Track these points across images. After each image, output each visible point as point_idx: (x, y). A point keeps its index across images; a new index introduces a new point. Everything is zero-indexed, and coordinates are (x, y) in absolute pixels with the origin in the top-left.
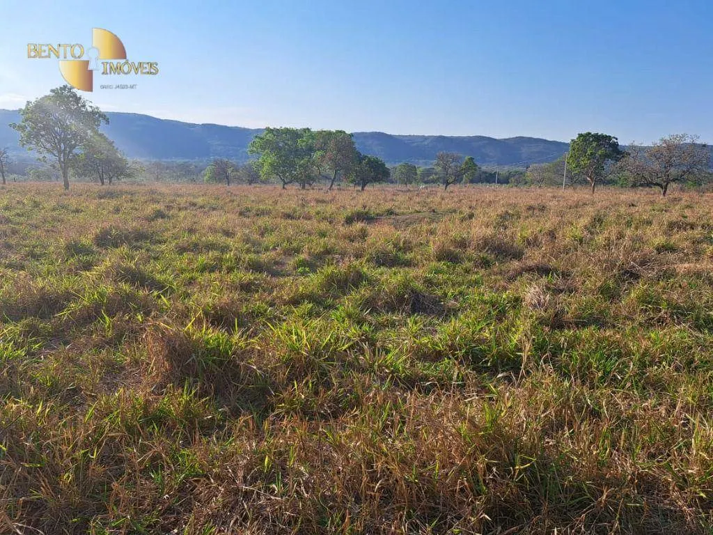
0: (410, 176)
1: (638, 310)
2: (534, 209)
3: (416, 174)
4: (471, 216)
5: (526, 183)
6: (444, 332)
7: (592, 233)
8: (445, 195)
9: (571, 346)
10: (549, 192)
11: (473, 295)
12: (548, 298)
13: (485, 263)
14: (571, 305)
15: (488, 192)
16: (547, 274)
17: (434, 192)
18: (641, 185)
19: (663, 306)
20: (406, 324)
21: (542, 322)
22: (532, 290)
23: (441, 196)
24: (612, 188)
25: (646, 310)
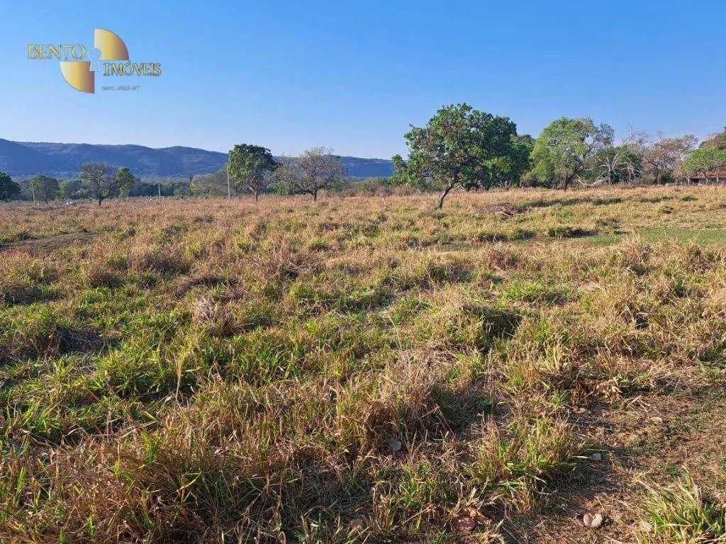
0: (49, 190)
1: (297, 305)
2: (202, 220)
3: (59, 189)
4: (132, 233)
5: (192, 194)
6: (101, 369)
7: (257, 240)
8: (99, 211)
9: (239, 351)
10: (215, 202)
11: (137, 319)
12: (216, 309)
13: (151, 283)
14: (238, 312)
15: (150, 205)
16: (215, 286)
17: (85, 209)
18: (297, 193)
19: (316, 298)
20: (52, 370)
21: (211, 333)
22: (201, 303)
23: (93, 213)
24: (273, 195)
25: (304, 304)
